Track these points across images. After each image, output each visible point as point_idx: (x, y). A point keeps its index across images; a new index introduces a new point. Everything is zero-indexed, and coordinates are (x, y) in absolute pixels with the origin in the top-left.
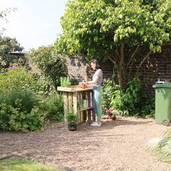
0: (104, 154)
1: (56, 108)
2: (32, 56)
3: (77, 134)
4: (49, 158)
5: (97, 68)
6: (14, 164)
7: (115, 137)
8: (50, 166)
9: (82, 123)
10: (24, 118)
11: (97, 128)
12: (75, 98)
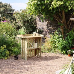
9: (33, 57)
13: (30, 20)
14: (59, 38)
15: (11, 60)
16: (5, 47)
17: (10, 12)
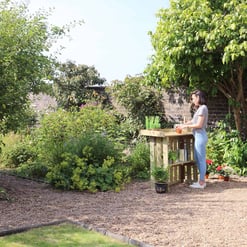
0: (198, 226)
1: (142, 161)
2: (114, 91)
3: (165, 198)
4: (115, 226)
5: (201, 103)
6: (63, 232)
7: (221, 203)
8: (112, 238)
9: (177, 184)
10: (93, 172)
11: (197, 191)
12: (165, 146)
13: (147, 100)
14: (229, 137)
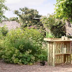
15: (36, 66)
16: (31, 51)
17: (36, 18)
